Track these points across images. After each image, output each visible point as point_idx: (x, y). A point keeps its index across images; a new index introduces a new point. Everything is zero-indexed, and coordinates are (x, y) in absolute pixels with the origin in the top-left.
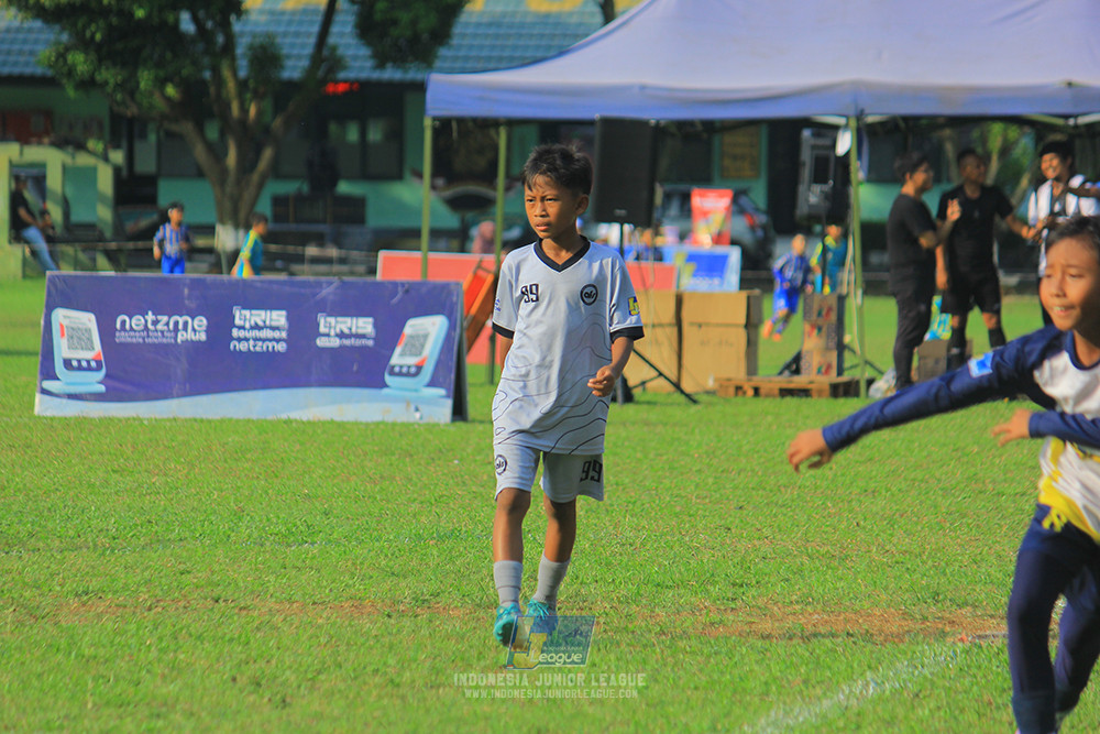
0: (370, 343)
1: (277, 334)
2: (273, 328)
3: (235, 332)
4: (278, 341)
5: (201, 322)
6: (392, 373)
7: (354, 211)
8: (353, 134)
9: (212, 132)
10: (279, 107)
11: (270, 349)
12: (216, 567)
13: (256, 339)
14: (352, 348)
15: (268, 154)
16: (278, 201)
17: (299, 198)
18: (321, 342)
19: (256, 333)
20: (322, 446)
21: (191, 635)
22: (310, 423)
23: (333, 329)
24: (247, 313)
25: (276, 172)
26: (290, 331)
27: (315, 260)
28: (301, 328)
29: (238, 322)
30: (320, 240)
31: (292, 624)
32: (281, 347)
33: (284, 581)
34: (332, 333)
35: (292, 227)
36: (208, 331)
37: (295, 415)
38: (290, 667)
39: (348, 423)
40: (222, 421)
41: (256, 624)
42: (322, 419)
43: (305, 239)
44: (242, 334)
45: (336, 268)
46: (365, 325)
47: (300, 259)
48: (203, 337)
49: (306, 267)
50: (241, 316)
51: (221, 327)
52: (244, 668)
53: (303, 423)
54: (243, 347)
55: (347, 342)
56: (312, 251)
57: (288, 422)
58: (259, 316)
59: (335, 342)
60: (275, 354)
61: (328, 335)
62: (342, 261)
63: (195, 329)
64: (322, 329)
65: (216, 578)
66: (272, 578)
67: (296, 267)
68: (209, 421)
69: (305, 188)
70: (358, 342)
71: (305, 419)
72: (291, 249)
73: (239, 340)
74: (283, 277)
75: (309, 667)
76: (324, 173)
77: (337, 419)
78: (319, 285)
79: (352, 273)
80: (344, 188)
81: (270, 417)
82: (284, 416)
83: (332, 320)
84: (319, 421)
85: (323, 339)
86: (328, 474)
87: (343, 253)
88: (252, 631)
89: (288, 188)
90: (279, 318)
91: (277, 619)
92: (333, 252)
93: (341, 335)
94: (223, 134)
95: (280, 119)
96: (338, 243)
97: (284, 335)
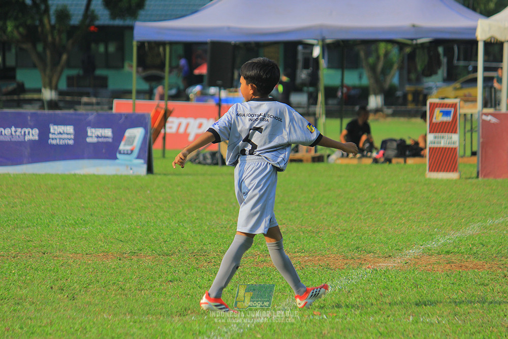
0: (110, 140)
1: (69, 136)
2: (67, 134)
3: (51, 136)
4: (70, 139)
5: (36, 131)
6: (120, 153)
7: (103, 82)
8: (102, 49)
9: (40, 48)
10: (69, 37)
11: (66, 143)
12: (43, 239)
13: (60, 139)
14: (102, 143)
15: (64, 57)
16: (70, 79)
17: (78, 77)
18: (89, 140)
19: (60, 136)
20: (89, 185)
21: (33, 269)
22: (84, 175)
23: (94, 134)
24: (56, 127)
25: (69, 65)
26: (75, 135)
27: (87, 104)
28: (80, 134)
29: (52, 131)
30: (88, 95)
31: (77, 263)
32: (71, 142)
33: (73, 244)
34: (94, 136)
35: (75, 89)
36: (39, 135)
37: (78, 172)
38: (76, 282)
39: (101, 175)
40: (46, 175)
41: (61, 263)
42: (89, 174)
43: (82, 94)
44: (54, 136)
45: (95, 107)
46: (108, 132)
47: (79, 103)
48: (36, 138)
49: (82, 107)
50: (54, 129)
51: (44, 133)
52: (56, 283)
53: (81, 176)
54: (54, 142)
55: (100, 140)
56: (85, 99)
57: (74, 175)
58: (61, 128)
59: (95, 140)
60: (68, 145)
61: (92, 137)
62: (98, 104)
63: (33, 134)
64: (89, 134)
65: (43, 243)
66: (68, 243)
67: (77, 107)
68: (40, 175)
69: (81, 72)
70: (105, 140)
71: (82, 173)
72: (76, 98)
73: (53, 139)
74: (72, 111)
75: (85, 282)
76: (89, 66)
77: (96, 173)
78: (88, 115)
79: (102, 109)
80: (99, 72)
81: (67, 173)
82: (73, 172)
83: (93, 130)
85: (90, 138)
86: (92, 197)
87: (99, 99)
88: (59, 266)
89: (74, 72)
90: (70, 129)
91: (70, 261)
92: (94, 100)
93: (98, 137)
94: (44, 48)
95: (70, 42)
96: (96, 96)
97: (72, 137)
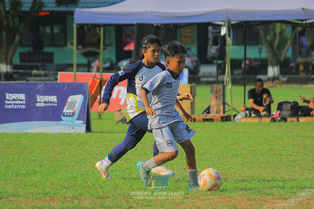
0: (56, 105)
1: (22, 102)
2: (20, 100)
3: (6, 102)
4: (22, 104)
6: (64, 116)
7: (49, 58)
8: (48, 30)
10: (21, 21)
11: (19, 108)
13: (14, 104)
14: (49, 107)
15: (18, 37)
16: (22, 55)
17: (29, 53)
18: (38, 105)
19: (14, 102)
20: (39, 142)
22: (34, 134)
23: (42, 100)
24: (11, 95)
25: (21, 44)
27: (36, 76)
28: (31, 100)
29: (7, 98)
30: (37, 68)
32: (23, 107)
33: (25, 191)
34: (42, 102)
35: (27, 64)
37: (29, 131)
39: (48, 134)
40: (2, 134)
42: (39, 132)
43: (32, 68)
44: (9, 102)
45: (44, 78)
46: (54, 98)
47: (30, 75)
49: (32, 78)
50: (9, 96)
51: (1, 100)
53: (32, 134)
54: (9, 107)
55: (47, 105)
56: (35, 72)
57: (26, 134)
58: (15, 96)
59: (43, 105)
60: (21, 109)
61: (40, 102)
62: (46, 75)
64: (38, 100)
66: (21, 190)
67: (28, 78)
69: (32, 50)
70: (51, 105)
71: (32, 132)
72: (27, 71)
73: (8, 104)
74: (24, 82)
76: (38, 44)
77: (44, 132)
78: (37, 84)
79: (49, 80)
80: (46, 49)
81: (20, 132)
82: (25, 132)
83: (42, 97)
84: (38, 133)
85: (39, 104)
86: (41, 152)
87: (46, 72)
89: (25, 50)
90: (22, 96)
92: (42, 72)
93: (45, 102)
95: (22, 25)
96: (44, 69)
97: (24, 102)
